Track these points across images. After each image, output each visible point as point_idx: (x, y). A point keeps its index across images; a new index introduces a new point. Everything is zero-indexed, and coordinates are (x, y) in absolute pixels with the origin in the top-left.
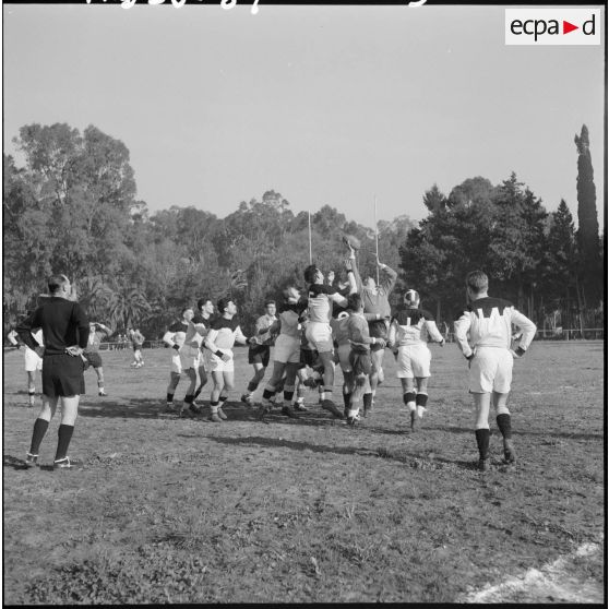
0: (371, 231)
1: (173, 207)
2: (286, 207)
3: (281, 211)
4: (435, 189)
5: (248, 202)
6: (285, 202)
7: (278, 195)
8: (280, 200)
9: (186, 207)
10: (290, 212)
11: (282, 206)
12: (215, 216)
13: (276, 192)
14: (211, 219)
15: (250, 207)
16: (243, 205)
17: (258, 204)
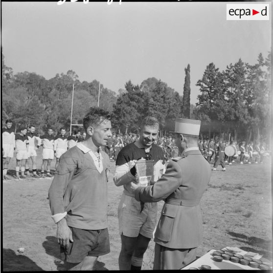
0: (115, 93)
1: (25, 72)
2: (77, 78)
3: (74, 80)
4: (130, 82)
5: (60, 74)
6: (77, 76)
7: (74, 73)
8: (75, 75)
9: (32, 72)
10: (78, 81)
11: (75, 78)
12: (44, 79)
13: (73, 71)
14: (43, 79)
15: (60, 76)
16: (57, 75)
17: (65, 75)
